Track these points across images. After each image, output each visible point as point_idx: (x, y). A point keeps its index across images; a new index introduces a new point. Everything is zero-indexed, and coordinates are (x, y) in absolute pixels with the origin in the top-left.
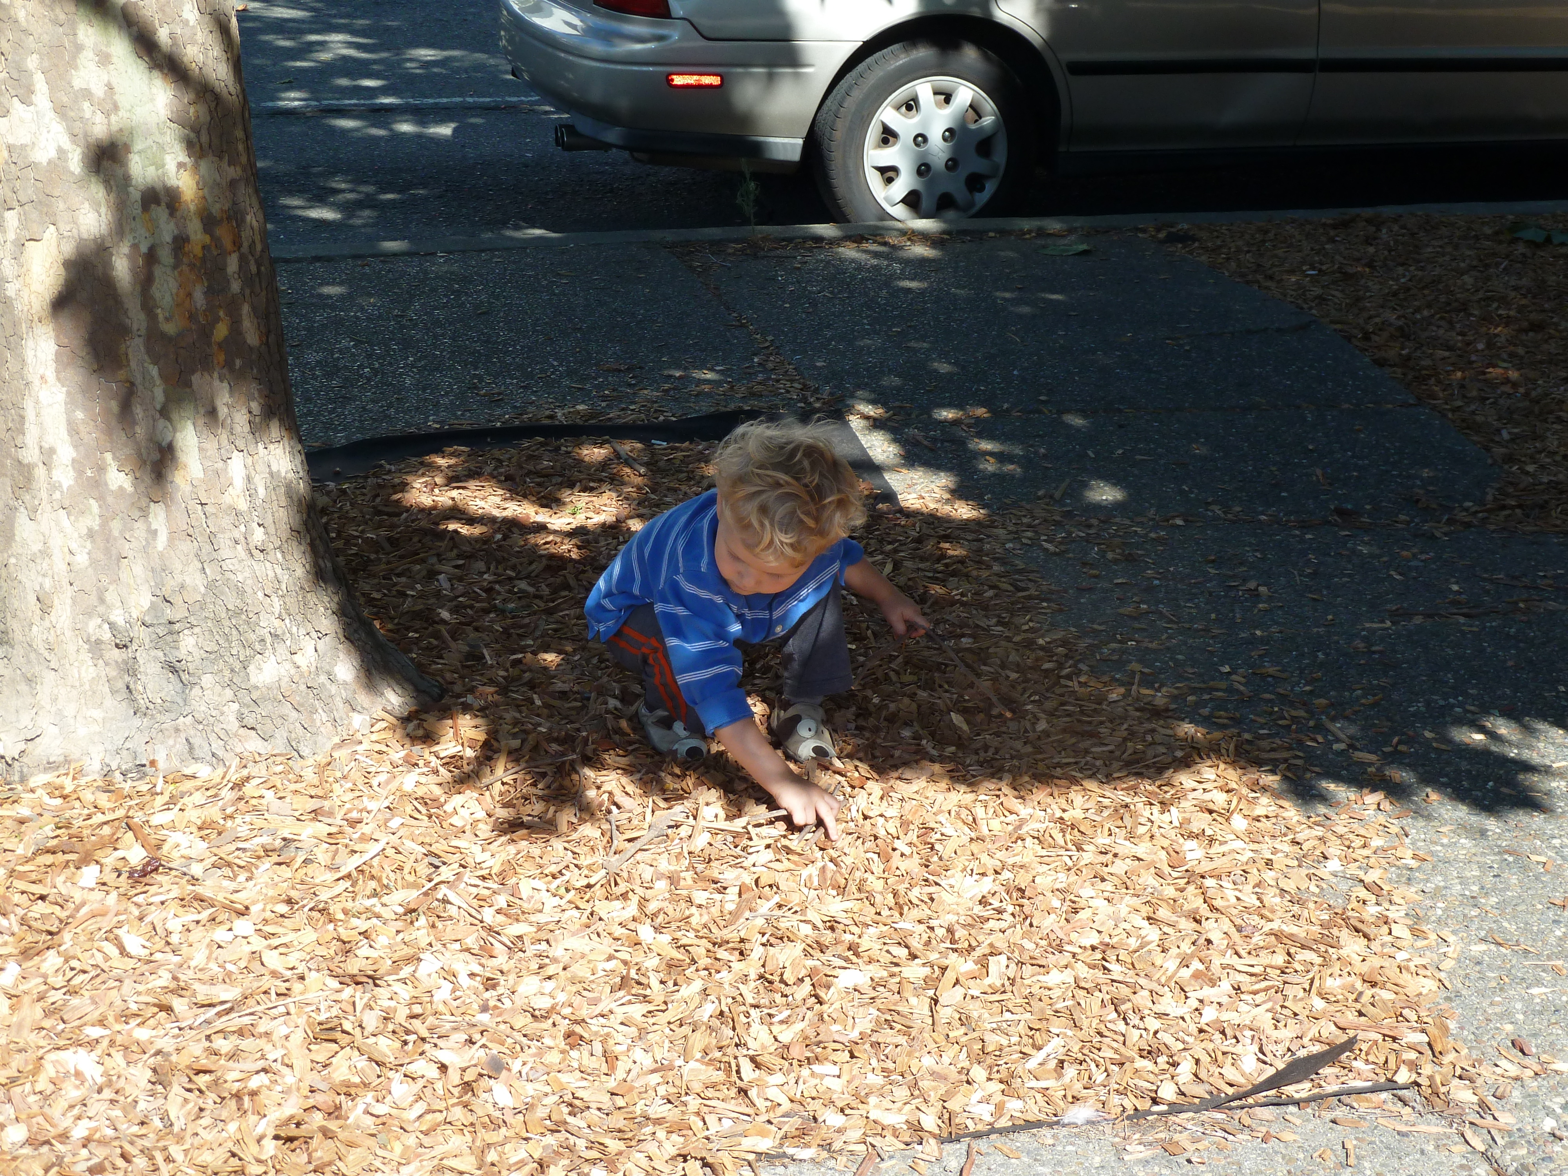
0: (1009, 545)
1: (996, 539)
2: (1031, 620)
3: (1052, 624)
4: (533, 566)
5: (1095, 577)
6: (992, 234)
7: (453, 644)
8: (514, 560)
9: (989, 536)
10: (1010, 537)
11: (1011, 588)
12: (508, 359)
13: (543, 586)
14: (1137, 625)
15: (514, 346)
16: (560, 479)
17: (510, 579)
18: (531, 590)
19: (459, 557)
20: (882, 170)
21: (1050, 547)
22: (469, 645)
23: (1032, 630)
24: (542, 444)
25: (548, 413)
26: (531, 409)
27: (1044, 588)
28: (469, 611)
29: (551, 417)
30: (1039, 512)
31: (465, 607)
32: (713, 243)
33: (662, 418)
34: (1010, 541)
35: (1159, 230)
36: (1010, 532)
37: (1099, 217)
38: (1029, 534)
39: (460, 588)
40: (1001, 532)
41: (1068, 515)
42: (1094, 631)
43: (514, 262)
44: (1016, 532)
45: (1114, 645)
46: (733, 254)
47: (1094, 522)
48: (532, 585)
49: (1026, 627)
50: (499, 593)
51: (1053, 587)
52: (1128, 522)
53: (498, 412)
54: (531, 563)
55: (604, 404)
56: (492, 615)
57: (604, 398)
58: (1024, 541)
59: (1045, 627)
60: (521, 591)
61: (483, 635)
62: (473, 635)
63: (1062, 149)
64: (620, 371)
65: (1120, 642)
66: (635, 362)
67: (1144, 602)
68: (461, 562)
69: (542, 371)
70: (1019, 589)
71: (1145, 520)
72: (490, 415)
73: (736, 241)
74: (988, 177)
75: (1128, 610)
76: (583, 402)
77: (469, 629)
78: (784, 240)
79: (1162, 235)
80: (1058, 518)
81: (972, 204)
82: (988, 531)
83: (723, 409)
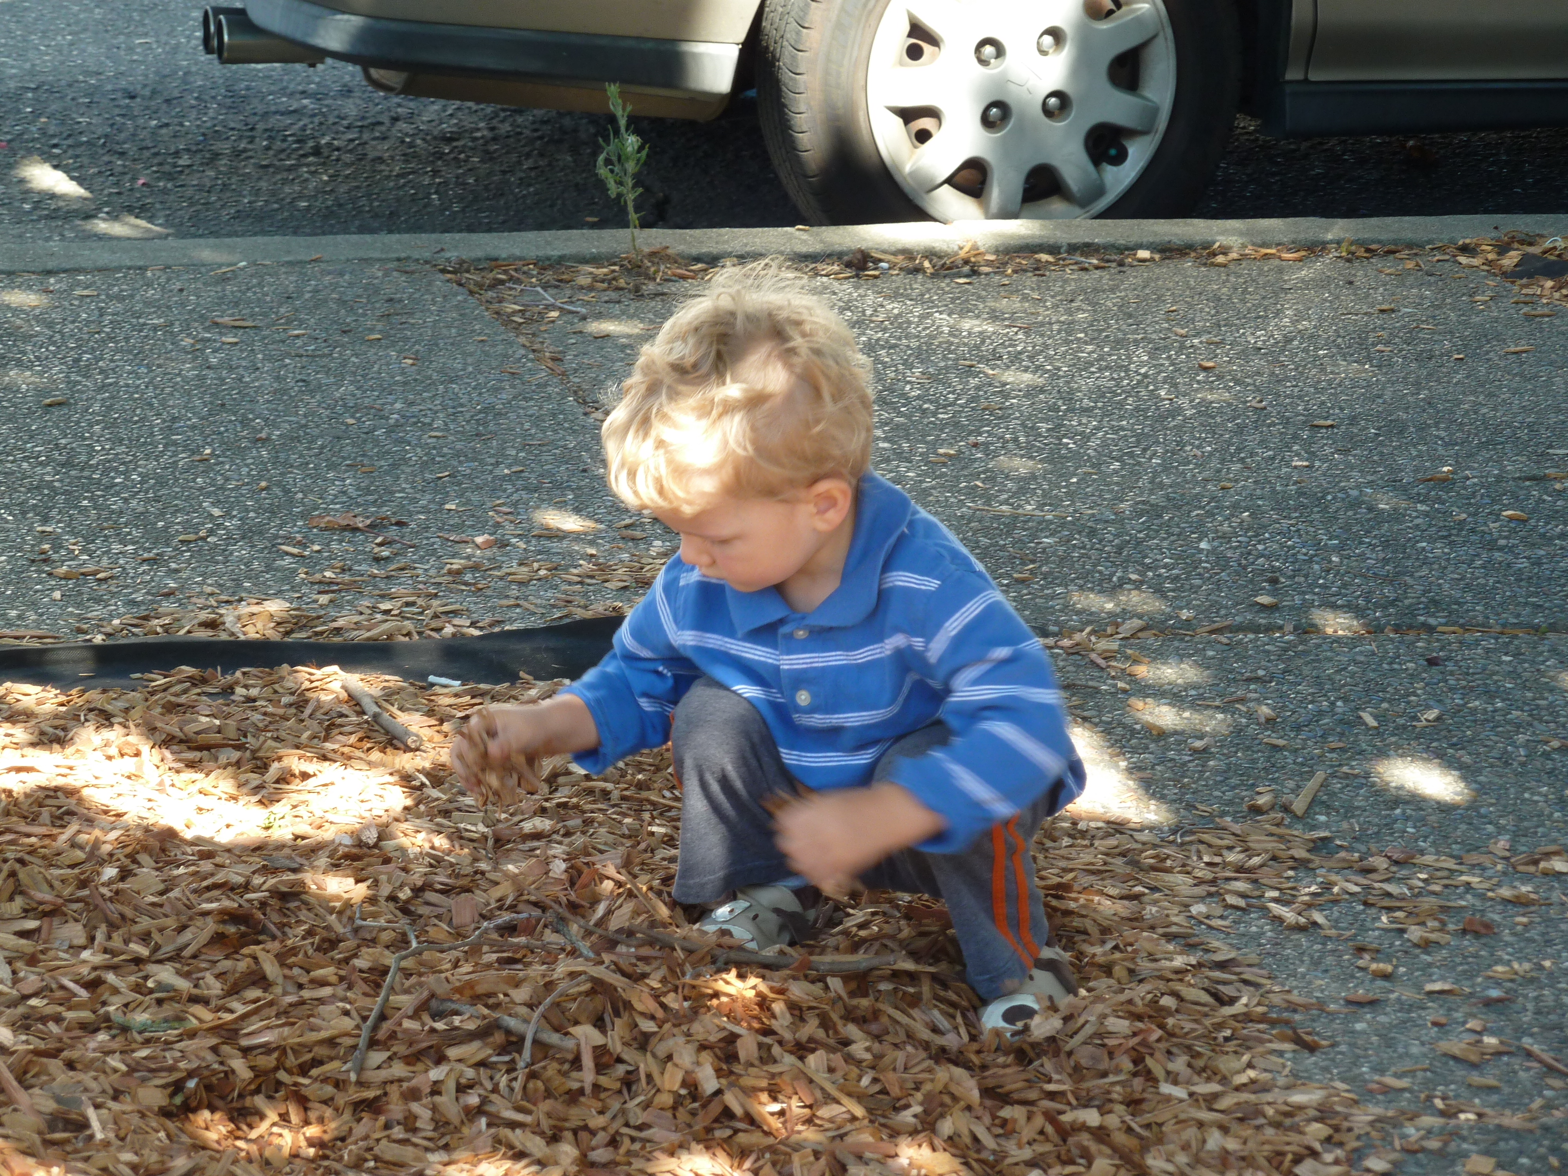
0: (1198, 909)
1: (1171, 893)
2: (1250, 1065)
3: (1294, 1074)
4: (187, 935)
5: (1386, 977)
6: (1143, 254)
7: (22, 1096)
8: (145, 923)
9: (1154, 889)
10: (1201, 890)
11: (1206, 998)
12: (114, 502)
13: (209, 978)
14: (1476, 1078)
15: (126, 474)
16: (235, 755)
17: (138, 961)
18: (183, 985)
19: (27, 912)
20: (907, 115)
21: (1288, 914)
22: (58, 1100)
23: (1252, 1086)
24: (194, 681)
25: (204, 615)
26: (167, 606)
27: (1276, 999)
28: (53, 1027)
29: (212, 625)
30: (1258, 840)
31: (44, 1019)
32: (544, 264)
33: (449, 630)
34: (1201, 899)
35: (1502, 249)
36: (1200, 882)
37: (1374, 221)
38: (1241, 886)
39: (32, 979)
40: (1178, 879)
41: (1320, 846)
42: (1387, 1090)
43: (120, 298)
44: (1213, 882)
45: (1428, 1120)
46: (591, 288)
47: (1380, 862)
48: (186, 975)
49: (1242, 1079)
50: (116, 991)
51: (1295, 997)
52: (1451, 864)
53: (97, 612)
54: (182, 928)
55: (324, 599)
56: (102, 1037)
57: (325, 586)
58: (1231, 900)
59: (1281, 1081)
60: (161, 986)
61: (87, 1078)
62: (62, 1077)
63: (1293, 74)
64: (355, 530)
65: (1442, 1114)
66: (386, 511)
67: (1492, 1033)
68: (32, 924)
69: (187, 526)
70: (1222, 1001)
71: (1485, 860)
72: (81, 618)
73: (595, 260)
74: (1131, 133)
75: (1456, 1045)
76: (279, 594)
77: (55, 1065)
78: (697, 259)
79: (1511, 259)
80: (1300, 853)
81: (1099, 191)
82: (1153, 878)
83: (580, 614)
